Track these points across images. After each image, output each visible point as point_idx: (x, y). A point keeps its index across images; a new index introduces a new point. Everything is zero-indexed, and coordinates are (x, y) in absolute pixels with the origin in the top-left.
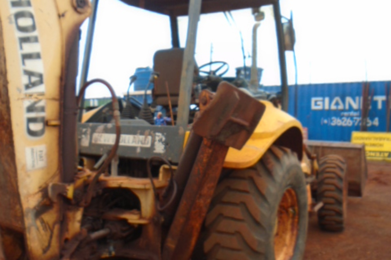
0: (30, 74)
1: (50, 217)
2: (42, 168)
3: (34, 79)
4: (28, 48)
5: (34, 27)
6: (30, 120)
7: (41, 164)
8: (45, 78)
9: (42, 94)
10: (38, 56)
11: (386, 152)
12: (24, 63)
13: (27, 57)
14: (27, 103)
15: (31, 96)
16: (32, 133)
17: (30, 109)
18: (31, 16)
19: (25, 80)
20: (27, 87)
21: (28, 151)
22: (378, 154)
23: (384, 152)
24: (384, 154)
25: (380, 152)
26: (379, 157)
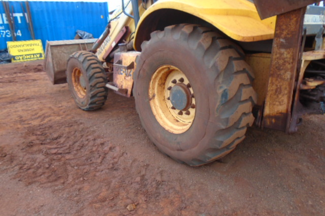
11: (38, 54)
22: (32, 56)
23: (36, 54)
24: (36, 56)
25: (34, 55)
26: (34, 58)
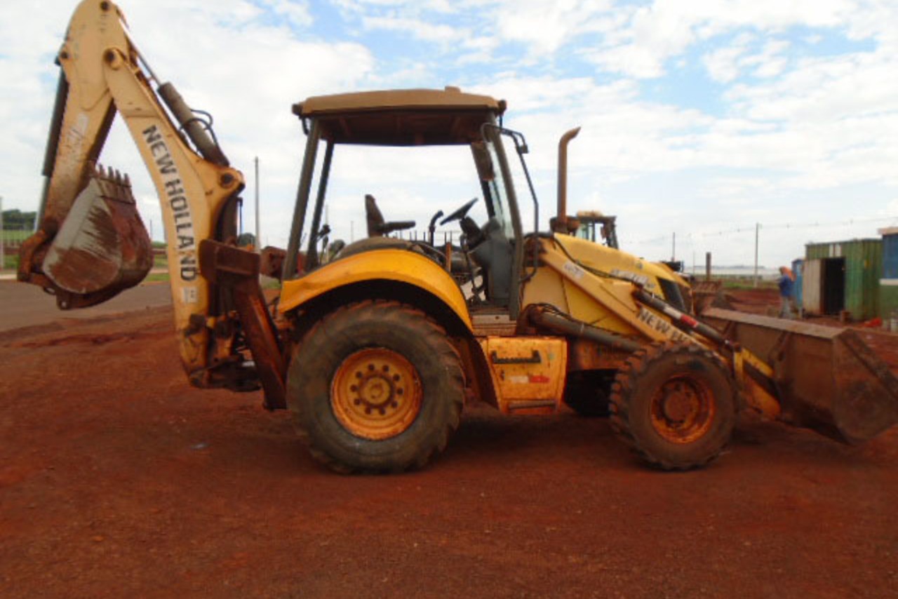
0: (183, 238)
1: (198, 338)
2: (193, 303)
3: (185, 242)
4: (181, 221)
5: (185, 206)
6: (183, 270)
7: (192, 300)
8: (195, 241)
9: (193, 251)
10: (189, 225)
12: (178, 231)
13: (179, 227)
14: (181, 257)
15: (183, 253)
16: (184, 278)
17: (183, 262)
18: (184, 199)
19: (179, 242)
20: (181, 247)
21: (182, 291)
